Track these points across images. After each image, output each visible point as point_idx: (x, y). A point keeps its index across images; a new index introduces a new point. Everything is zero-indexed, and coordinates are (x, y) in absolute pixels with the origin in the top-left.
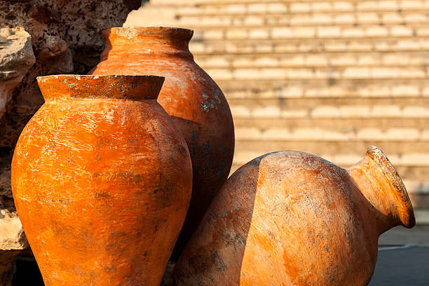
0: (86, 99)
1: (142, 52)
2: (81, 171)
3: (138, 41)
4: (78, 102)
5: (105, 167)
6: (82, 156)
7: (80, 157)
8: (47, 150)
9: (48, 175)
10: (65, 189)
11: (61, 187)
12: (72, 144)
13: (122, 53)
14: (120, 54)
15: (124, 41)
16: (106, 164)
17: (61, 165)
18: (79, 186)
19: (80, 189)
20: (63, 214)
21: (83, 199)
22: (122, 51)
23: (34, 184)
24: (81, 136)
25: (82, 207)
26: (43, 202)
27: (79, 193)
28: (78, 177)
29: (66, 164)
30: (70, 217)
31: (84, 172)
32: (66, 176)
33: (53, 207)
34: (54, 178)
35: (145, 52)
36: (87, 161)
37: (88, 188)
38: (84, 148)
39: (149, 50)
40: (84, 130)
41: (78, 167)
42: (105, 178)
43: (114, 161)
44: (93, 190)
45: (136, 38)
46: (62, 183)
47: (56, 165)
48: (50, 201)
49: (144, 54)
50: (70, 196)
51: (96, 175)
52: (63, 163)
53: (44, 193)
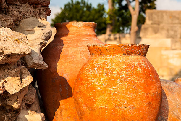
0: (130, 56)
1: (86, 34)
2: (141, 92)
3: (83, 29)
4: (127, 58)
5: (150, 90)
6: (140, 84)
7: (139, 85)
8: (121, 82)
9: (123, 94)
10: (133, 101)
11: (131, 100)
12: (134, 79)
13: (77, 34)
14: (75, 34)
15: (76, 28)
16: (150, 88)
17: (131, 89)
18: (140, 99)
19: (140, 101)
20: (130, 114)
21: (141, 106)
22: (76, 33)
23: (114, 99)
24: (137, 74)
25: (140, 110)
26: (119, 108)
27: (140, 103)
28: (140, 95)
29: (133, 89)
30: (133, 115)
31: (142, 92)
32: (134, 95)
33: (125, 111)
34: (127, 96)
35: (88, 34)
36: (143, 87)
37: (144, 100)
38: (140, 80)
39: (89, 33)
40: (137, 72)
41: (139, 90)
42: (150, 95)
43: (152, 87)
44: (146, 102)
45: (82, 27)
46: (131, 98)
47: (128, 89)
48: (124, 108)
49: (87, 35)
50: (135, 105)
51: (147, 94)
52: (131, 88)
53: (121, 104)
